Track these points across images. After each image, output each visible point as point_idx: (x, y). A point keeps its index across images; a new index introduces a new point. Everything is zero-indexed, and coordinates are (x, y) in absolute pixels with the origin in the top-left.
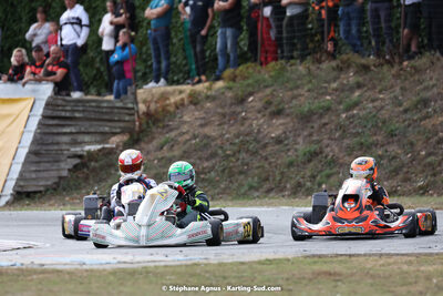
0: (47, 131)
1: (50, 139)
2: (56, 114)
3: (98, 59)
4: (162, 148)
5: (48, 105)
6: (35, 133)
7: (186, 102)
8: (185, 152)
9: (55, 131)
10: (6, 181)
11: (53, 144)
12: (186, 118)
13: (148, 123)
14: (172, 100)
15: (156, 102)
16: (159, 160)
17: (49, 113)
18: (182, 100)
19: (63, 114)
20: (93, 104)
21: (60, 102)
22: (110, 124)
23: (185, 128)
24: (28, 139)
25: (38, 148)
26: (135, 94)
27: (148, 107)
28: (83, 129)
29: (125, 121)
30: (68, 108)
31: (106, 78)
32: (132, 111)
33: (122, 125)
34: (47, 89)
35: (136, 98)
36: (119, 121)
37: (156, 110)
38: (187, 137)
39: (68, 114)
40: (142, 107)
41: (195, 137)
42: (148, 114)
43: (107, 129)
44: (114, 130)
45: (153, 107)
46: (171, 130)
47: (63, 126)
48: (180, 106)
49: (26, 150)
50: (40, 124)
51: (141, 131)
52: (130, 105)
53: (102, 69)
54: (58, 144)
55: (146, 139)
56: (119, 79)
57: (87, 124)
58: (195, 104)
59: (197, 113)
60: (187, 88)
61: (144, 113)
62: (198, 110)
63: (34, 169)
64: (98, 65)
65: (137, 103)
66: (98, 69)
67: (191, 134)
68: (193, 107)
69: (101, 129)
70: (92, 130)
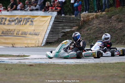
0: (55, 25)
1: (56, 27)
2: (58, 20)
3: (70, 5)
4: (88, 30)
5: (56, 18)
6: (52, 26)
7: (94, 18)
8: (94, 32)
9: (58, 25)
10: (43, 39)
11: (57, 29)
12: (94, 22)
13: (84, 23)
14: (91, 17)
15: (86, 18)
16: (87, 34)
17: (56, 20)
18: (94, 17)
19: (60, 20)
20: (68, 18)
21: (59, 17)
22: (73, 23)
23: (94, 25)
24: (50, 27)
25: (53, 30)
26: (80, 15)
27: (84, 19)
28: (65, 25)
29: (77, 23)
30: (61, 19)
31: (72, 11)
32: (79, 20)
33: (76, 24)
34: (55, 14)
35: (80, 16)
36: (76, 23)
37: (86, 20)
38: (95, 27)
39: (61, 21)
40: (82, 19)
41: (97, 28)
42: (84, 21)
43: (72, 25)
44: (74, 25)
45: (85, 19)
46: (90, 26)
47: (60, 24)
48: (93, 19)
49: (49, 30)
50: (53, 23)
51: (82, 26)
52: (79, 18)
53: (71, 8)
54: (58, 29)
55: (83, 28)
56: (76, 11)
57: (67, 23)
58: (97, 18)
59: (97, 21)
60: (95, 14)
61: (82, 21)
62: (98, 20)
63: (51, 36)
64: (70, 7)
65: (81, 18)
66: (70, 8)
67: (96, 27)
68: (96, 19)
69: (70, 25)
70: (68, 25)
